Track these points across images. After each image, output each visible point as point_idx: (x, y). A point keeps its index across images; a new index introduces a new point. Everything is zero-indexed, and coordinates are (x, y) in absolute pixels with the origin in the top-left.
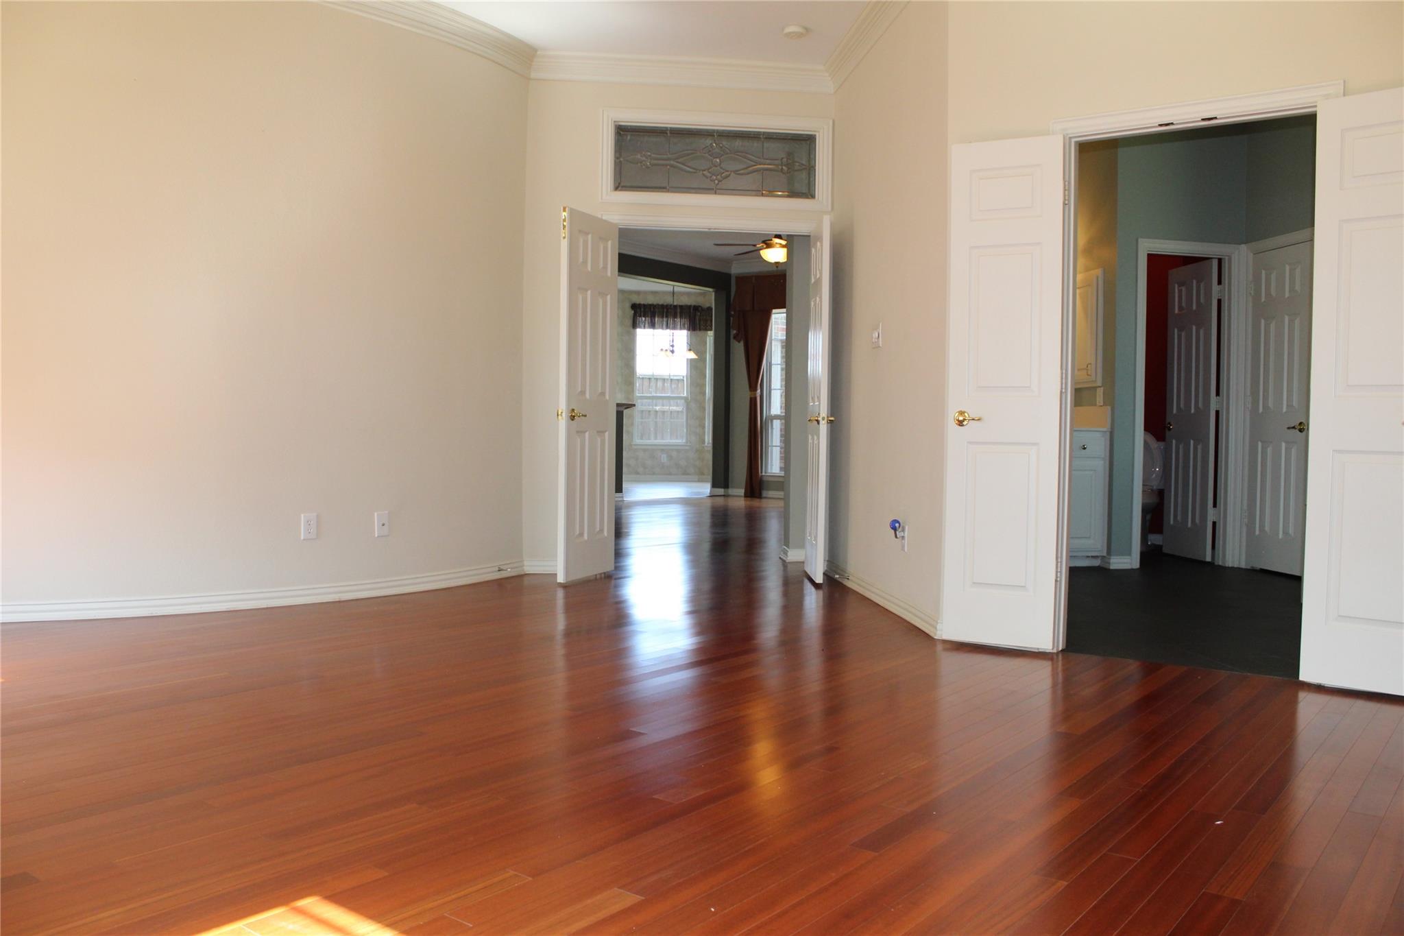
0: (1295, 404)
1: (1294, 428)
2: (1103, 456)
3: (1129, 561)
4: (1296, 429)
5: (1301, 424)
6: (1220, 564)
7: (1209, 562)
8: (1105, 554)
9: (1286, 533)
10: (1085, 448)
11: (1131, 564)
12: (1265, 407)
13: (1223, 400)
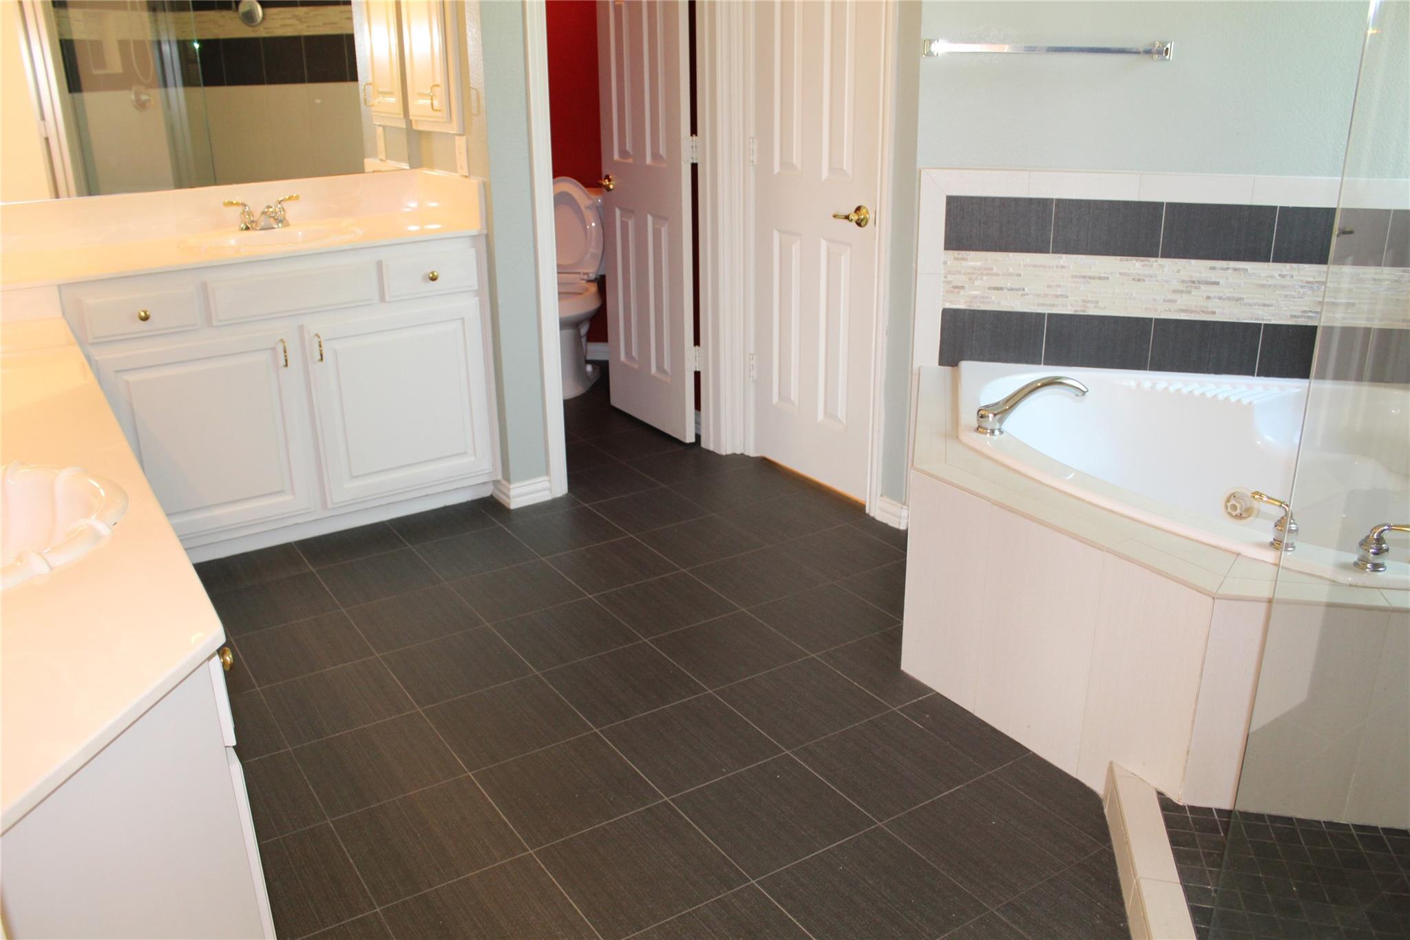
0: (847, 165)
1: (847, 217)
2: (476, 287)
3: (547, 484)
4: (851, 221)
5: (858, 209)
6: (711, 448)
7: (691, 444)
8: (499, 477)
9: (830, 414)
10: (434, 279)
11: (550, 490)
12: (786, 164)
13: (704, 145)
